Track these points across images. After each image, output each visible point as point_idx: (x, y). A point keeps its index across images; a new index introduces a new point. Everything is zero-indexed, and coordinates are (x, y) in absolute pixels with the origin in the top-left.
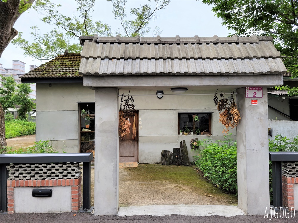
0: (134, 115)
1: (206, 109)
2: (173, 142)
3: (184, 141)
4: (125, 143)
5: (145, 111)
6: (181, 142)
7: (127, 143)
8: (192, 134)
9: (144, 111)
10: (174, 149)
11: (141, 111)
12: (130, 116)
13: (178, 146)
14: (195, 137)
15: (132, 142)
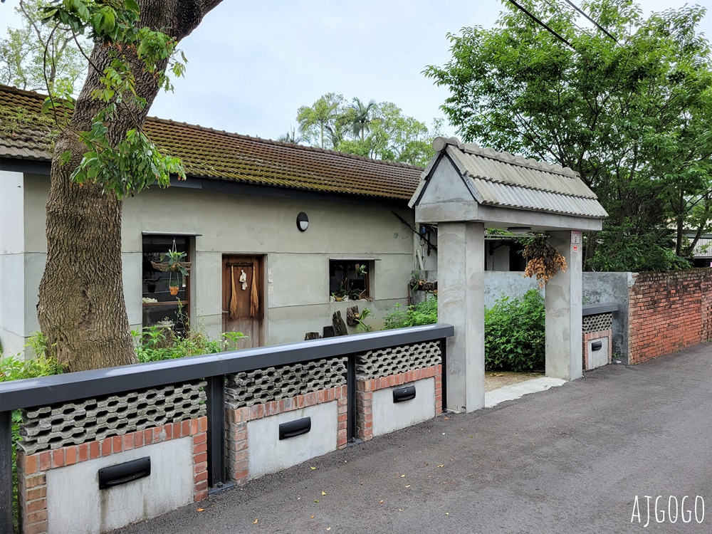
0: (252, 265)
1: (366, 253)
2: (322, 316)
3: (339, 312)
4: (234, 326)
5: (279, 255)
6: (334, 315)
7: (239, 325)
8: (346, 299)
9: (277, 255)
10: (325, 328)
11: (272, 255)
12: (245, 266)
13: (330, 323)
14: (353, 304)
15: (248, 322)
